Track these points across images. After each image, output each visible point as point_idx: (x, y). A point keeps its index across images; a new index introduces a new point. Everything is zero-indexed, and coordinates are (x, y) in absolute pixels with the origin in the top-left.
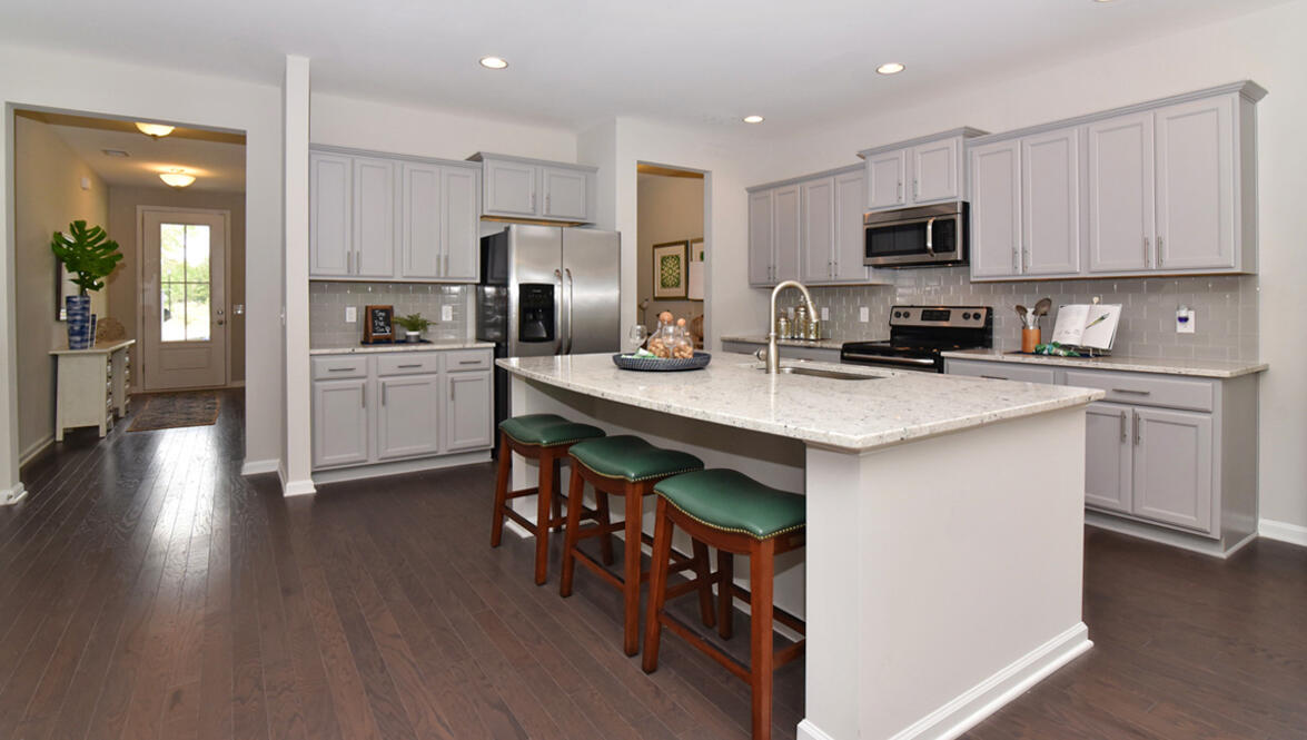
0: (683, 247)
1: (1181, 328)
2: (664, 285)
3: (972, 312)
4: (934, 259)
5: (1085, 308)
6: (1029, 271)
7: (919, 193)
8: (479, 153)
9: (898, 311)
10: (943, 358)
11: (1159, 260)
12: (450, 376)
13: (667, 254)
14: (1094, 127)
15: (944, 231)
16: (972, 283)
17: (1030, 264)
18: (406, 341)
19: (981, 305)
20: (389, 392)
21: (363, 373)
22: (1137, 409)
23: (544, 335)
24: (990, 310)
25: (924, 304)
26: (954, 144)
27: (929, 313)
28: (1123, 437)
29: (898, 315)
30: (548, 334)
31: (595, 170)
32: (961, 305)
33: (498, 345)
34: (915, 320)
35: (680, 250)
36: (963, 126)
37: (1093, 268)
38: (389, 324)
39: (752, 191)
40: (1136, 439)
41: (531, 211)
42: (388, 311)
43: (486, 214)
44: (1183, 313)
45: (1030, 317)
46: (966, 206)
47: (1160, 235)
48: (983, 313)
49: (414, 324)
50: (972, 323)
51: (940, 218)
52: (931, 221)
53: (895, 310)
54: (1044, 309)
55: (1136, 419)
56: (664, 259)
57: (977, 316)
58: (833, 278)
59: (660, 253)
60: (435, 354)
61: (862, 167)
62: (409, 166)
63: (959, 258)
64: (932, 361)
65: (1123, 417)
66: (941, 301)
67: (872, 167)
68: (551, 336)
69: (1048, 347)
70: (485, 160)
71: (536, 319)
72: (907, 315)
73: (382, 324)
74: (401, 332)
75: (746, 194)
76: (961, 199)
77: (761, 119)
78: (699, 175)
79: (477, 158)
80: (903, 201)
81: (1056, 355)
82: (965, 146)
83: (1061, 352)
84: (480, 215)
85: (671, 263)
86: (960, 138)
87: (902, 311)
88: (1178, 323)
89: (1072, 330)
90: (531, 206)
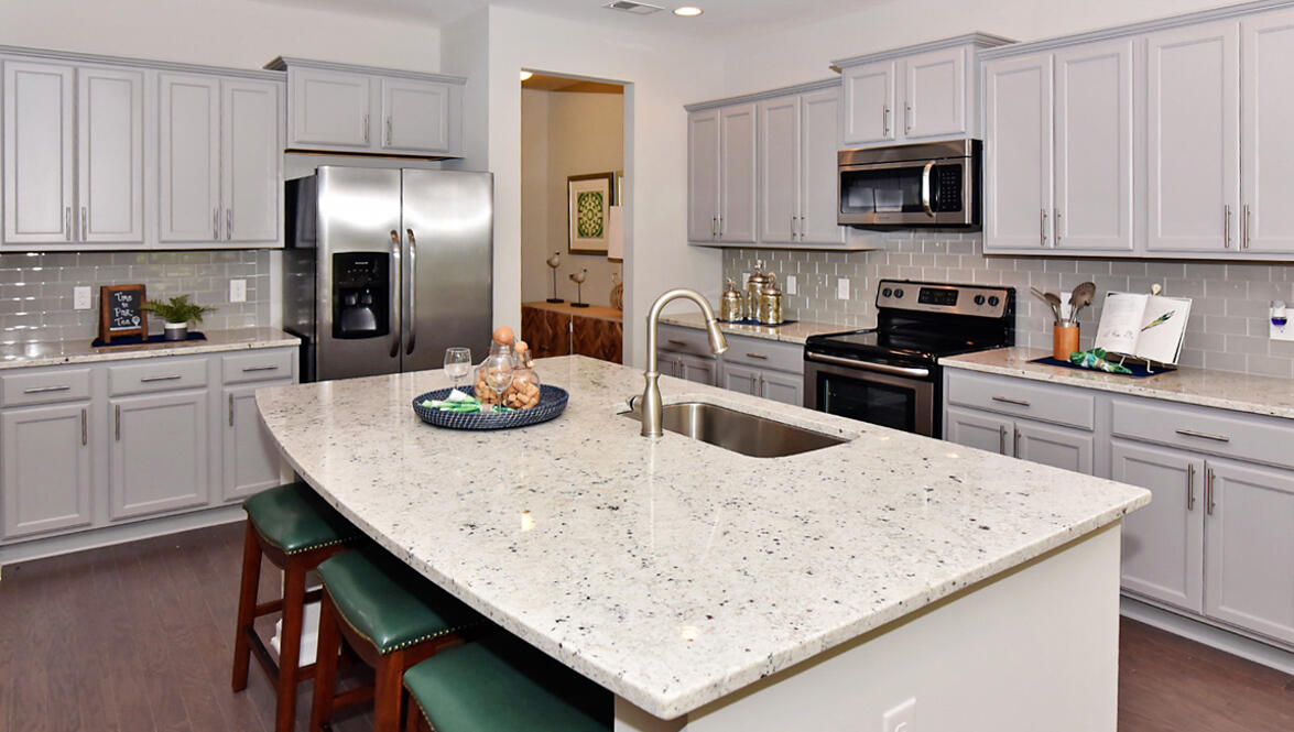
0: (606, 181)
1: (1276, 333)
2: (582, 233)
3: (987, 294)
4: (933, 221)
5: (1140, 300)
6: (1062, 243)
7: (914, 125)
8: (280, 59)
9: (887, 288)
10: (942, 367)
11: (1245, 241)
12: (229, 390)
13: (585, 191)
14: (1156, 40)
15: (947, 178)
16: (985, 256)
17: (1065, 233)
18: (164, 339)
19: (1001, 284)
20: (126, 419)
21: (85, 394)
22: (1212, 463)
23: (373, 327)
24: (1011, 292)
25: (923, 280)
26: (963, 56)
27: (931, 293)
28: (1191, 501)
29: (887, 293)
30: (378, 324)
31: (462, 81)
32: (974, 282)
33: (305, 341)
34: (911, 302)
35: (602, 186)
36: (973, 30)
37: (1152, 245)
38: (138, 313)
39: (693, 109)
40: (1209, 507)
41: (363, 142)
42: (138, 293)
43: (290, 147)
44: (1279, 314)
45: (1065, 310)
46: (977, 146)
47: (1246, 202)
48: (1003, 296)
49: (179, 311)
50: (986, 311)
51: (940, 163)
52: (929, 166)
53: (884, 285)
54: (1086, 298)
55: (1210, 477)
56: (581, 197)
57: (993, 301)
58: (798, 238)
59: (577, 188)
60: (204, 360)
61: (838, 83)
62: (168, 78)
63: (968, 220)
64: (925, 372)
65: (1191, 472)
66: (945, 276)
67: (851, 84)
68: (383, 327)
69: (1088, 356)
70: (289, 68)
71: (361, 304)
72: (899, 294)
73: (126, 313)
74: (156, 325)
75: (686, 113)
76: (969, 137)
77: (699, 12)
78: (617, 88)
79: (279, 65)
80: (892, 134)
81: (1099, 370)
82: (978, 59)
83: (1107, 366)
84: (283, 148)
85: (590, 203)
86: (970, 48)
87: (893, 287)
88: (1272, 325)
89: (1122, 331)
90: (362, 135)
